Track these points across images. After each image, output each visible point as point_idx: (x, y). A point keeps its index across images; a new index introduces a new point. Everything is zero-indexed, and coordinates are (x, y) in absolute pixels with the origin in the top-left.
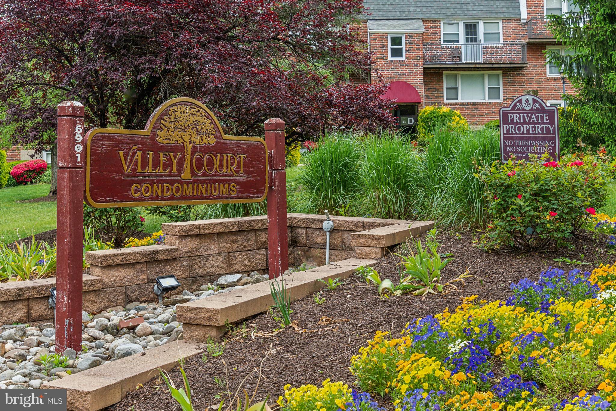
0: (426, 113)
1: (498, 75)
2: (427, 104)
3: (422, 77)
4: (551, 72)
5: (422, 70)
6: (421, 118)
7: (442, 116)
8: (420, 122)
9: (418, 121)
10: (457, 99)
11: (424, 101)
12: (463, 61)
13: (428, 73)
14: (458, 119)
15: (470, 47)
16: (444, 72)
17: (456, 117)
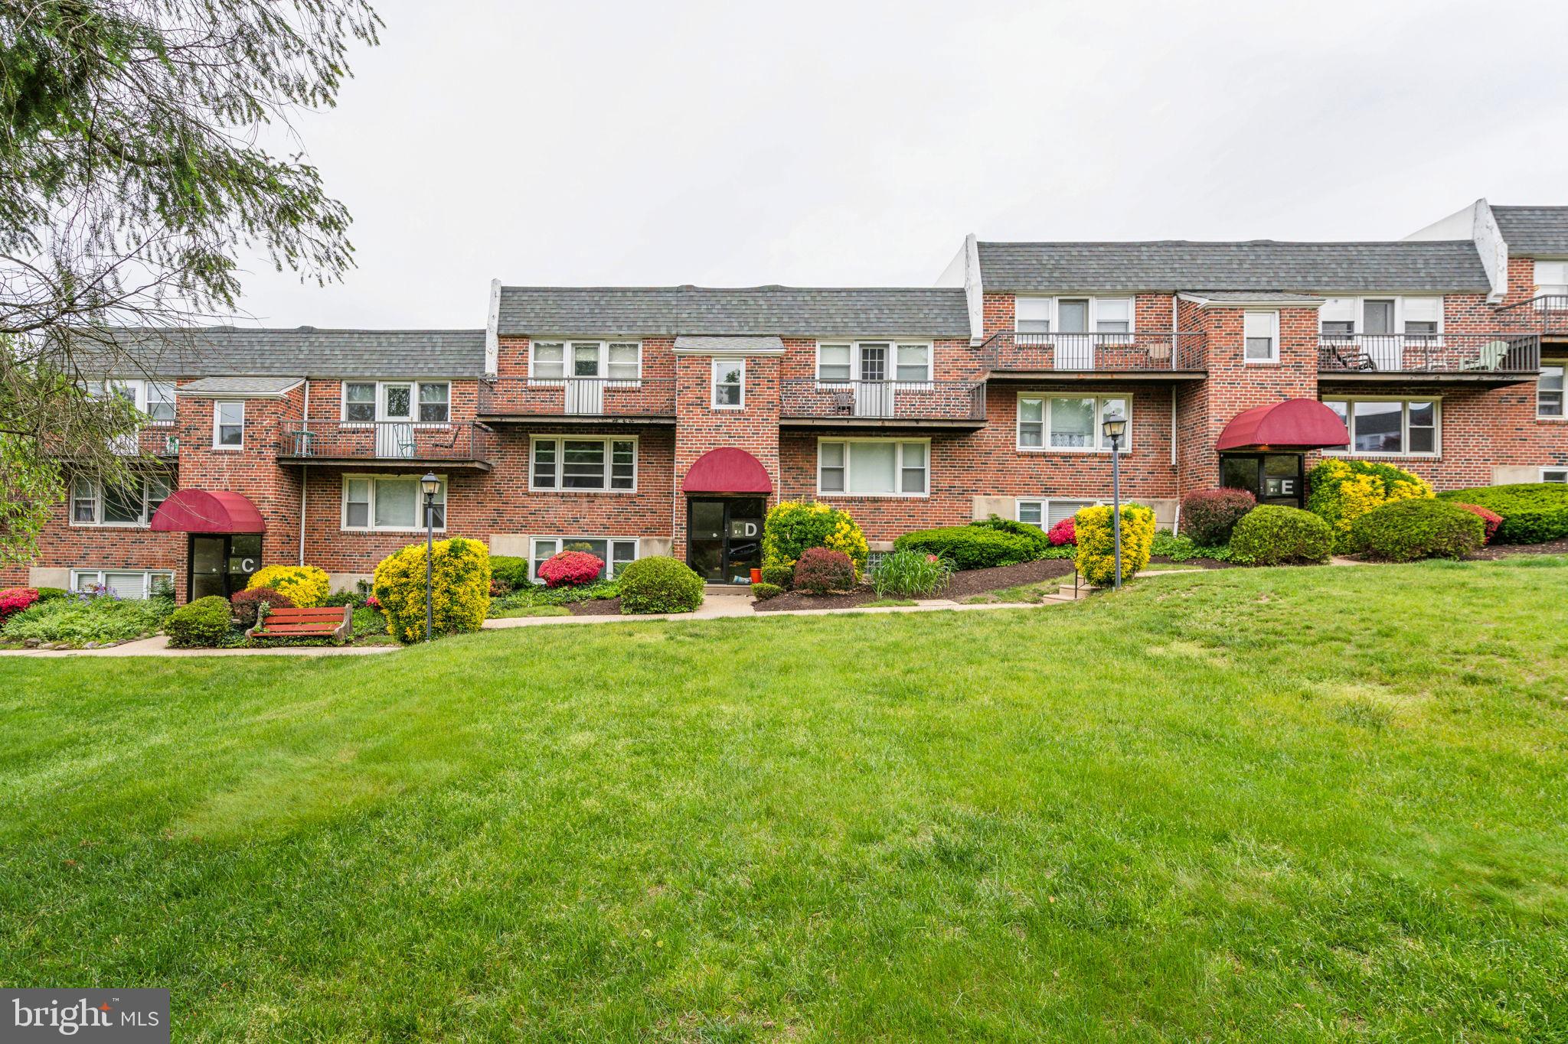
0: (781, 515)
1: (923, 446)
2: (783, 497)
3: (776, 444)
4: (1023, 443)
5: (776, 430)
6: (770, 524)
7: (814, 521)
8: (768, 532)
9: (764, 531)
10: (842, 489)
11: (778, 490)
12: (857, 414)
13: (788, 439)
14: (847, 527)
15: (873, 389)
16: (820, 439)
17: (843, 523)
